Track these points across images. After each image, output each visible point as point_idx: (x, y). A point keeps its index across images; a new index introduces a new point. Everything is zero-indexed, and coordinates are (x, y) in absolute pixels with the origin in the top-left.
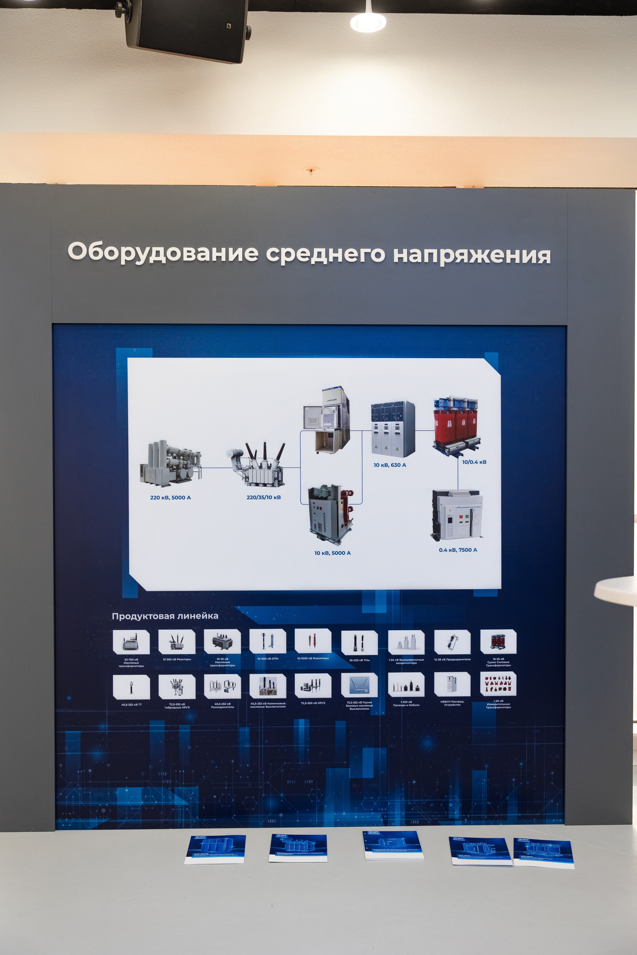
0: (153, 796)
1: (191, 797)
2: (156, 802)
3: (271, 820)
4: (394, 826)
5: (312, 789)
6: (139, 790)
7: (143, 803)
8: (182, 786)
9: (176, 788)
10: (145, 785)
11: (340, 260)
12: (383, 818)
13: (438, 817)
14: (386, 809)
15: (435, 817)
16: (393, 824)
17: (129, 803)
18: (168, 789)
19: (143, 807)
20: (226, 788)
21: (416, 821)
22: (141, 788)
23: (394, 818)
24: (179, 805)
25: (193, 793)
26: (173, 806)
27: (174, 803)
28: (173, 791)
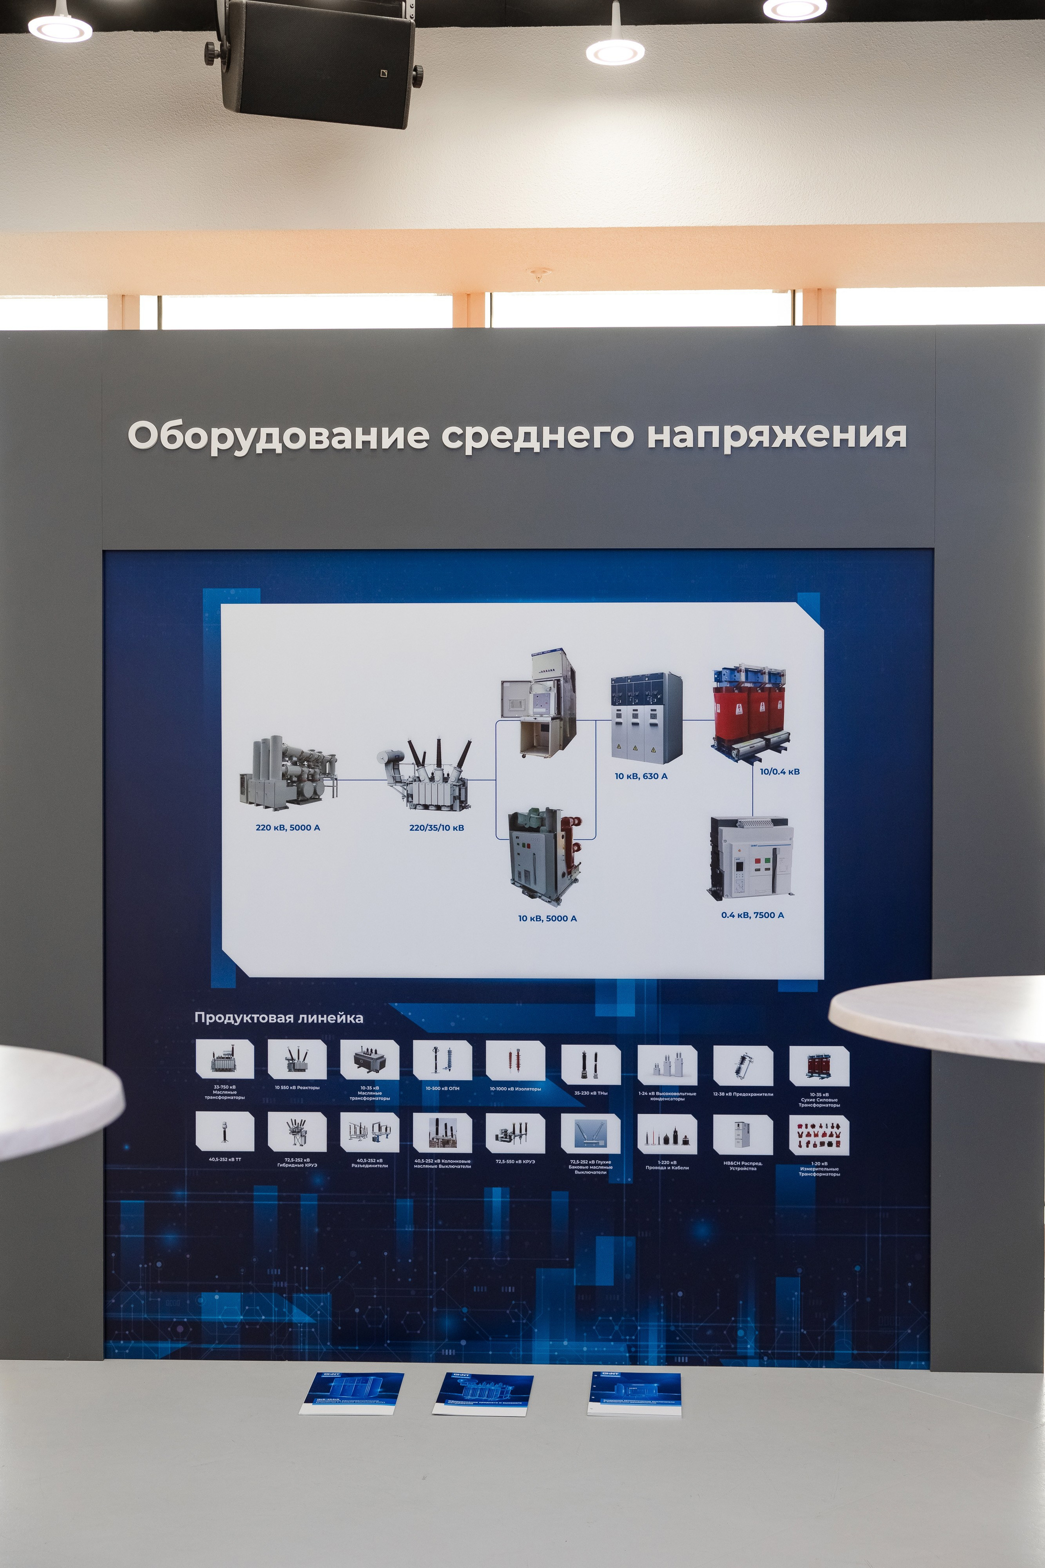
0: (258, 1308)
1: (319, 1310)
2: (263, 1317)
3: (447, 1351)
4: (647, 1364)
5: (513, 1302)
6: (236, 1297)
7: (242, 1317)
8: (305, 1291)
9: (295, 1295)
10: (246, 1289)
11: (561, 445)
12: (630, 1352)
13: (718, 1353)
14: (633, 1337)
15: (714, 1352)
16: (646, 1362)
17: (220, 1317)
18: (283, 1297)
19: (242, 1324)
20: (375, 1296)
21: (683, 1358)
22: (239, 1294)
23: (647, 1352)
24: (299, 1323)
25: (322, 1304)
26: (291, 1324)
27: (292, 1320)
28: (290, 1300)
